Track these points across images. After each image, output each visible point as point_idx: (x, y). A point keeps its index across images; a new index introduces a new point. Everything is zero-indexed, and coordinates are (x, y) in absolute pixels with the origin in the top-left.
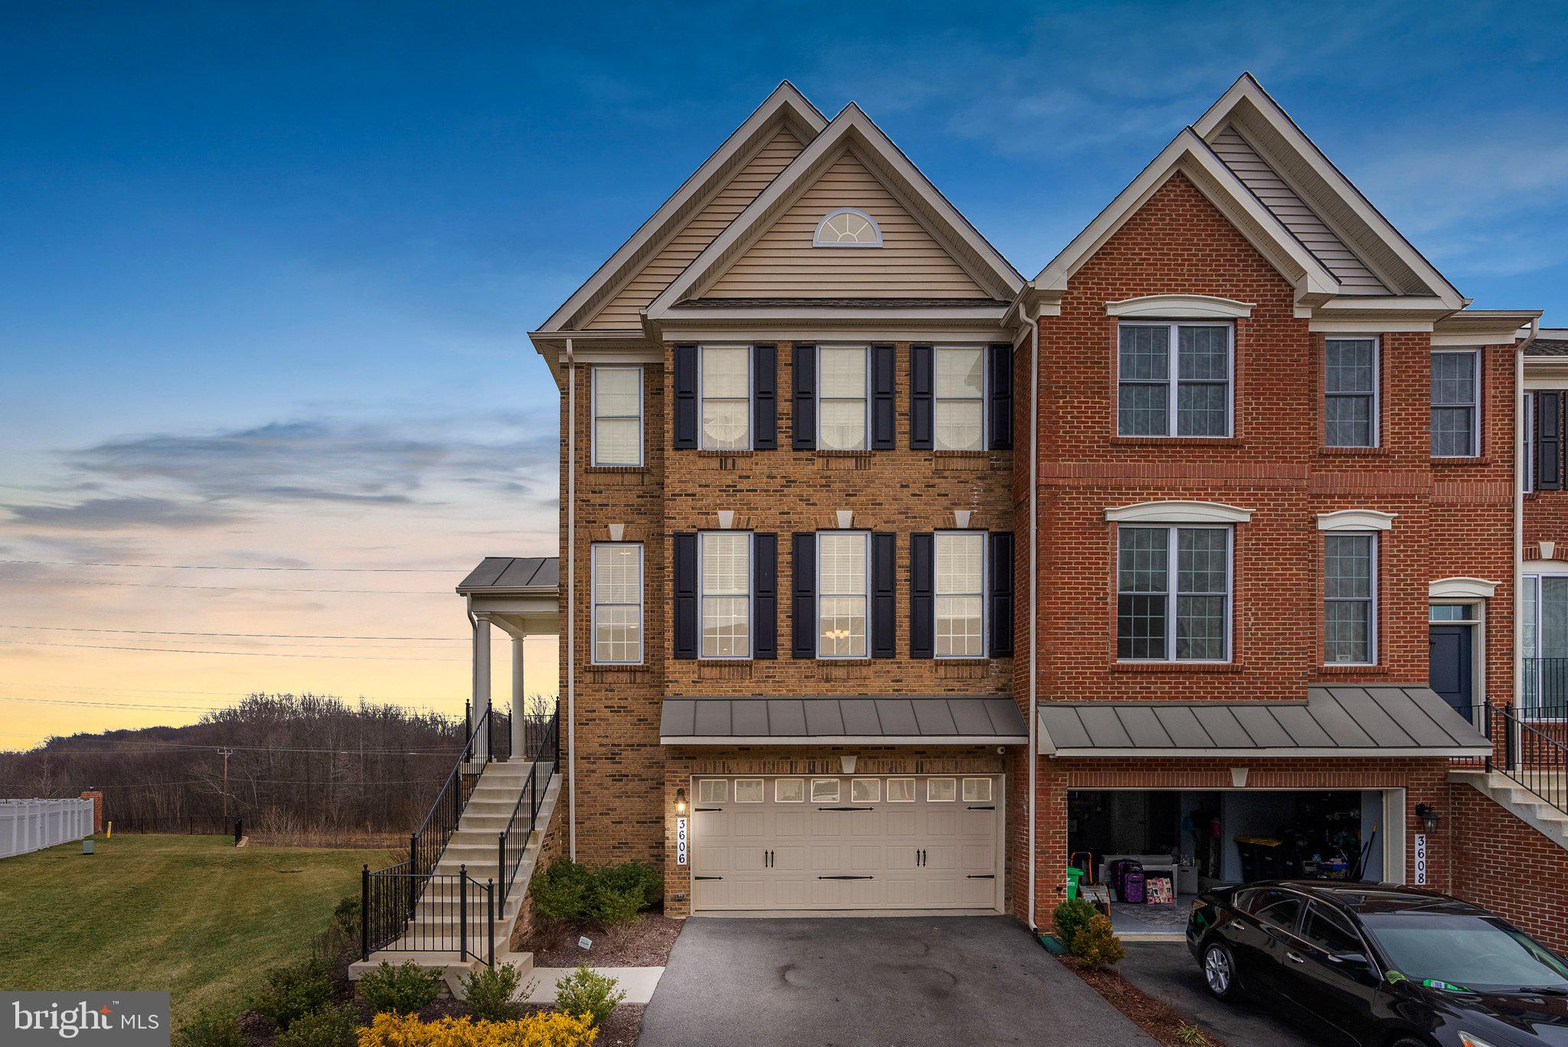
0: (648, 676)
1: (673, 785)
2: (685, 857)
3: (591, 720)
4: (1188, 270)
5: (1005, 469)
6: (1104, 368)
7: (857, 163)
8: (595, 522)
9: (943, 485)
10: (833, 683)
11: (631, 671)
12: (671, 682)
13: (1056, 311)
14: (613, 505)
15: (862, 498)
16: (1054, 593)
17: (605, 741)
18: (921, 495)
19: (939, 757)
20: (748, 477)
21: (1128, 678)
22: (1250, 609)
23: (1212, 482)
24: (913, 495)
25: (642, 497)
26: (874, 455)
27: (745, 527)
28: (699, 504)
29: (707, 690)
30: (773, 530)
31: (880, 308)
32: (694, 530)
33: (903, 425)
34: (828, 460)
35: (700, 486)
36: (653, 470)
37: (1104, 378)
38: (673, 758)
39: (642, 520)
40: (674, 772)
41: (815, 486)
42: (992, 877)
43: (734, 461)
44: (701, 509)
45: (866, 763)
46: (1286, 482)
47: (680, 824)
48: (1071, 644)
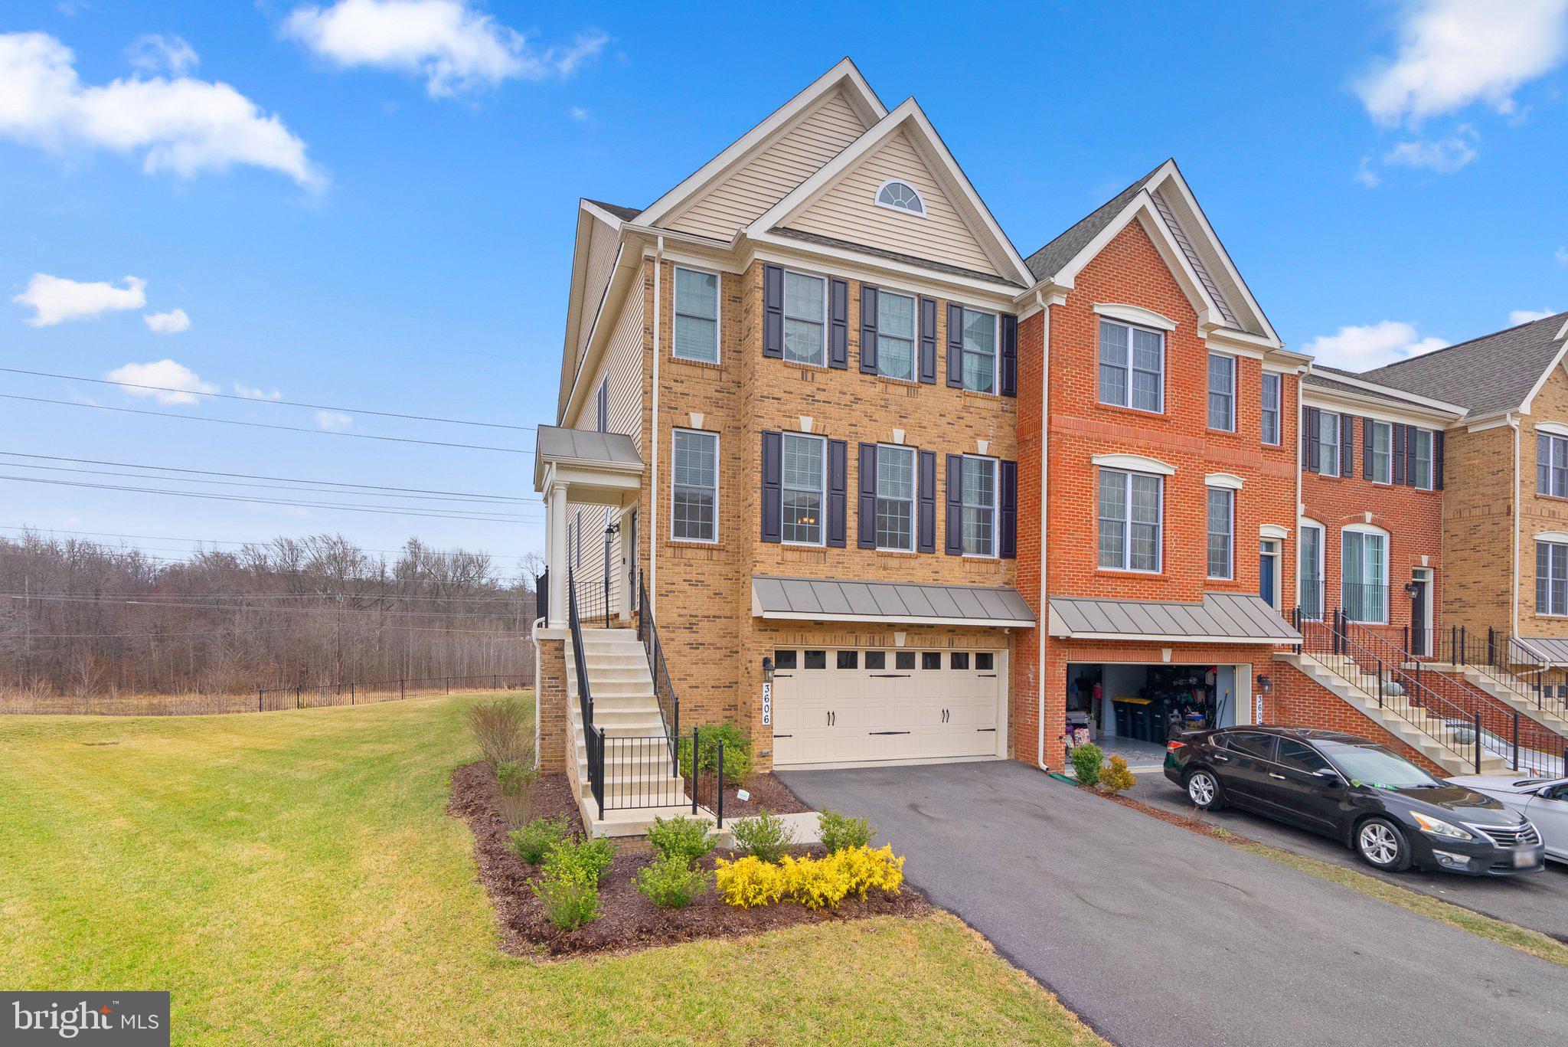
0: (723, 555)
1: (759, 654)
2: (769, 718)
3: (671, 592)
4: (1141, 290)
5: (1011, 412)
6: (1091, 351)
7: (907, 144)
8: (676, 409)
9: (969, 418)
10: (888, 571)
11: (709, 549)
12: (758, 562)
13: (1063, 302)
14: (694, 396)
15: (911, 421)
16: (1060, 514)
17: (685, 612)
18: (953, 424)
19: (965, 635)
20: (824, 390)
21: (1104, 581)
22: (1173, 537)
23: (1153, 444)
24: (949, 424)
25: (720, 392)
26: (921, 387)
27: (821, 433)
28: (784, 408)
29: (788, 571)
30: (843, 439)
31: (931, 269)
32: (780, 430)
33: (941, 366)
34: (886, 386)
35: (785, 392)
36: (730, 370)
37: (1091, 358)
38: (760, 630)
39: (720, 413)
40: (760, 642)
41: (877, 406)
42: (994, 730)
43: (813, 374)
44: (785, 412)
45: (912, 639)
46: (1193, 450)
47: (765, 689)
48: (1070, 553)
